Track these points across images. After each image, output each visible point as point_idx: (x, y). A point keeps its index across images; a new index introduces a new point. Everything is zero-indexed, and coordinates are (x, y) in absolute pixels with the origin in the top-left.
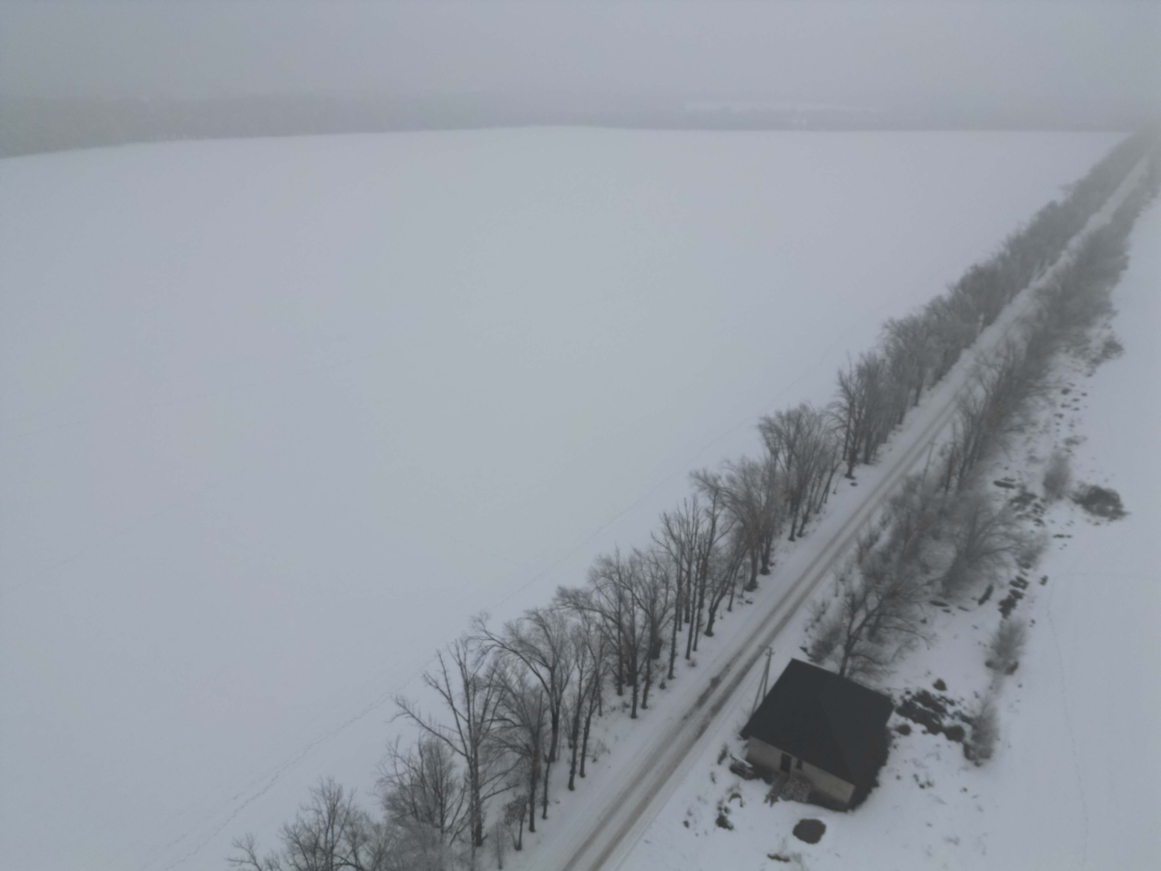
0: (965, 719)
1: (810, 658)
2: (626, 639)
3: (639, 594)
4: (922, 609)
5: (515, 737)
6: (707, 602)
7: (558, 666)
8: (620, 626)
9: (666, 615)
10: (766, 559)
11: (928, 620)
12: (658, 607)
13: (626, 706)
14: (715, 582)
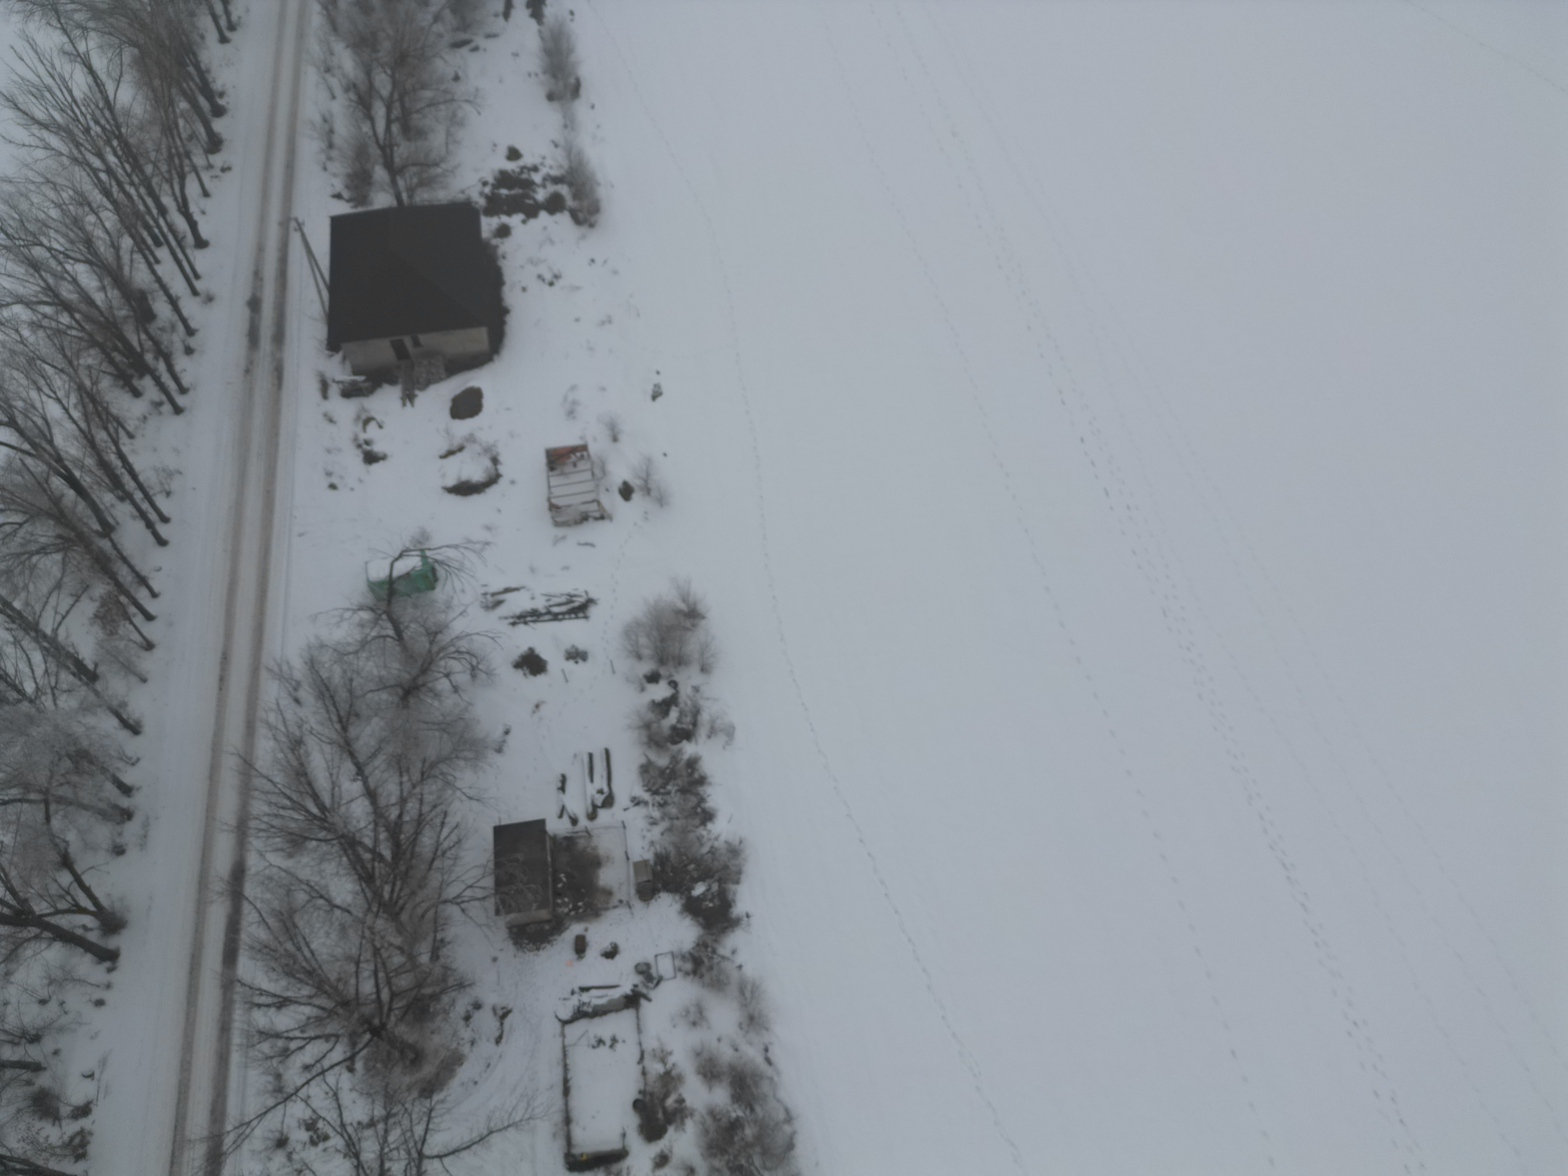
0: (556, 180)
1: (351, 204)
2: (88, 318)
3: (58, 243)
4: (446, 61)
5: (33, 538)
6: (167, 201)
7: (17, 413)
8: (66, 306)
9: (122, 253)
10: (207, 90)
11: (460, 74)
12: (102, 247)
13: (158, 405)
14: (160, 165)
